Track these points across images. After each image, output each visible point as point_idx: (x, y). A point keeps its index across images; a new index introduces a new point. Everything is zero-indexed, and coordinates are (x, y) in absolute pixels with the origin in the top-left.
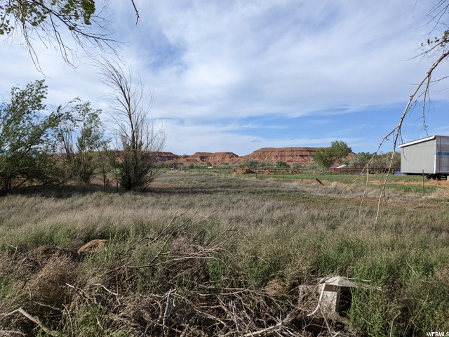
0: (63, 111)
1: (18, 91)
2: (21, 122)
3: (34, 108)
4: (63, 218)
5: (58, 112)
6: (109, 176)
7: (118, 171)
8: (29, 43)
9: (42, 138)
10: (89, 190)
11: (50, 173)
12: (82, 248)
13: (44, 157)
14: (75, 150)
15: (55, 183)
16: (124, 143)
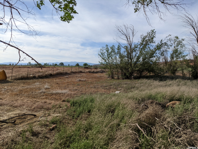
0: (163, 42)
1: (143, 36)
2: (146, 49)
3: (150, 42)
4: (161, 90)
5: (161, 42)
6: (185, 72)
7: (190, 69)
8: (146, 14)
9: (154, 55)
10: (175, 78)
11: (157, 70)
12: (168, 104)
13: (155, 63)
14: (169, 59)
15: (159, 74)
16: (194, 55)
